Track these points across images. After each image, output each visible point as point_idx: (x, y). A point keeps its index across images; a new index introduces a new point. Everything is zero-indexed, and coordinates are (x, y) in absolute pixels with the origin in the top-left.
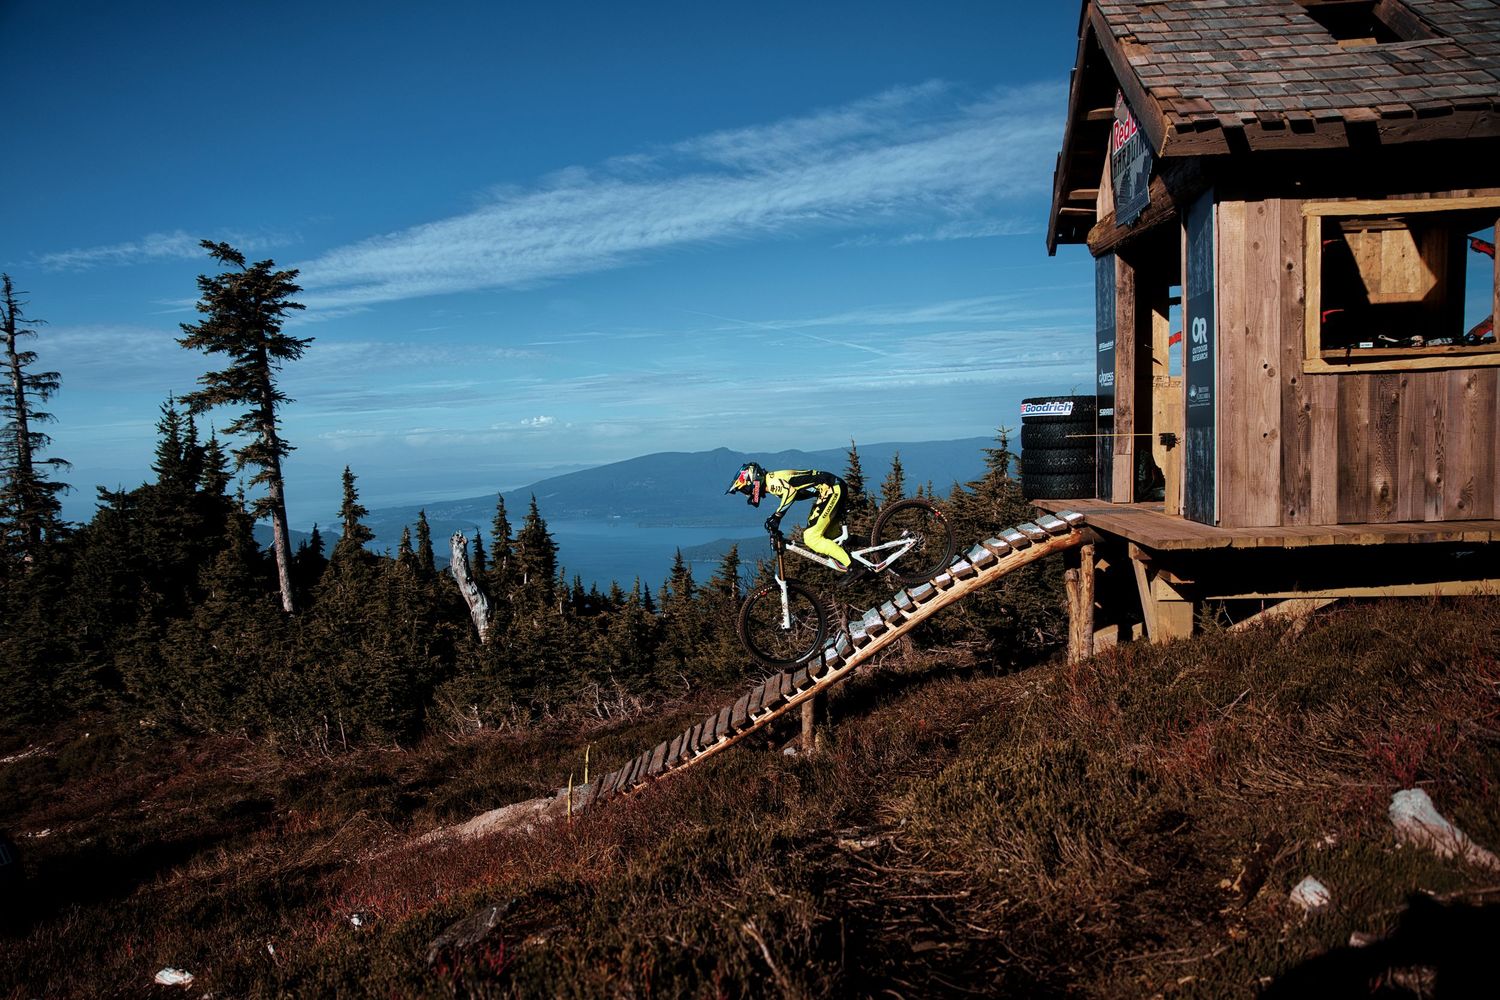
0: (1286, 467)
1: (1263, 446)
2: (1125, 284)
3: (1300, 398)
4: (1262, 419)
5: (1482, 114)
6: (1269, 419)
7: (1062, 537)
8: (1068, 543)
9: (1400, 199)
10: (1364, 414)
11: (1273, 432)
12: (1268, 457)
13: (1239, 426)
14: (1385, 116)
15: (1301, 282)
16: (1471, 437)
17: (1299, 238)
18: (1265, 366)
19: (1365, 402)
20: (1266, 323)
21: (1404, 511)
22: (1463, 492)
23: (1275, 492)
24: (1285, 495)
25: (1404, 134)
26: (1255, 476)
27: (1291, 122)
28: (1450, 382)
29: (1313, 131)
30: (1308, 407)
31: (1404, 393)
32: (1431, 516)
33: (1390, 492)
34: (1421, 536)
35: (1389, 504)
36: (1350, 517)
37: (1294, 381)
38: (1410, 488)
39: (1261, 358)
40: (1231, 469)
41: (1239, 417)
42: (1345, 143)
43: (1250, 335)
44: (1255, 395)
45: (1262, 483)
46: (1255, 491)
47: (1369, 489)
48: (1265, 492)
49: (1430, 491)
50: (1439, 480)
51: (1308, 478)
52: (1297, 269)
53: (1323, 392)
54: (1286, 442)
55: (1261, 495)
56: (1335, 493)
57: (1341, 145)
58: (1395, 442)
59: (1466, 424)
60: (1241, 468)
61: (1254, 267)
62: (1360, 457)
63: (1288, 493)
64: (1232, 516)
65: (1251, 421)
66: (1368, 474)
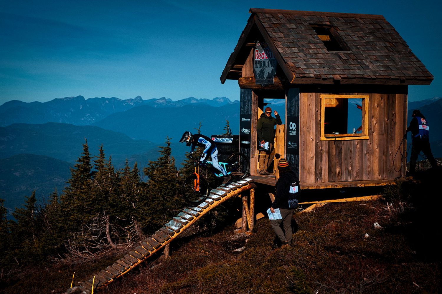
0: (316, 167)
1: (311, 160)
2: (255, 100)
3: (320, 147)
4: (310, 153)
5: (361, 79)
6: (312, 153)
7: (246, 186)
8: (248, 188)
9: (342, 94)
10: (334, 151)
11: (313, 156)
12: (312, 163)
13: (305, 155)
14: (342, 78)
15: (320, 116)
16: (358, 158)
17: (319, 103)
18: (311, 138)
19: (334, 149)
20: (312, 126)
21: (344, 179)
22: (357, 173)
23: (313, 173)
24: (316, 174)
25: (346, 82)
26: (309, 169)
27: (322, 78)
28: (353, 143)
29: (327, 80)
30: (321, 150)
31: (343, 146)
32: (349, 180)
33: (340, 172)
34: (350, 185)
35: (340, 176)
36: (331, 180)
37: (318, 142)
38: (345, 172)
39: (310, 136)
40: (303, 167)
41: (305, 152)
42: (333, 83)
43: (308, 130)
44: (309, 146)
45: (310, 171)
46: (309, 173)
47: (336, 172)
48: (311, 173)
49: (349, 173)
50: (351, 170)
51: (321, 169)
52: (319, 112)
53: (325, 146)
54: (316, 159)
55: (310, 174)
56: (327, 173)
57: (332, 83)
58: (341, 159)
59: (357, 155)
60: (306, 167)
61: (309, 111)
62: (333, 163)
63: (317, 174)
64: (303, 180)
65: (308, 154)
66: (335, 169)
